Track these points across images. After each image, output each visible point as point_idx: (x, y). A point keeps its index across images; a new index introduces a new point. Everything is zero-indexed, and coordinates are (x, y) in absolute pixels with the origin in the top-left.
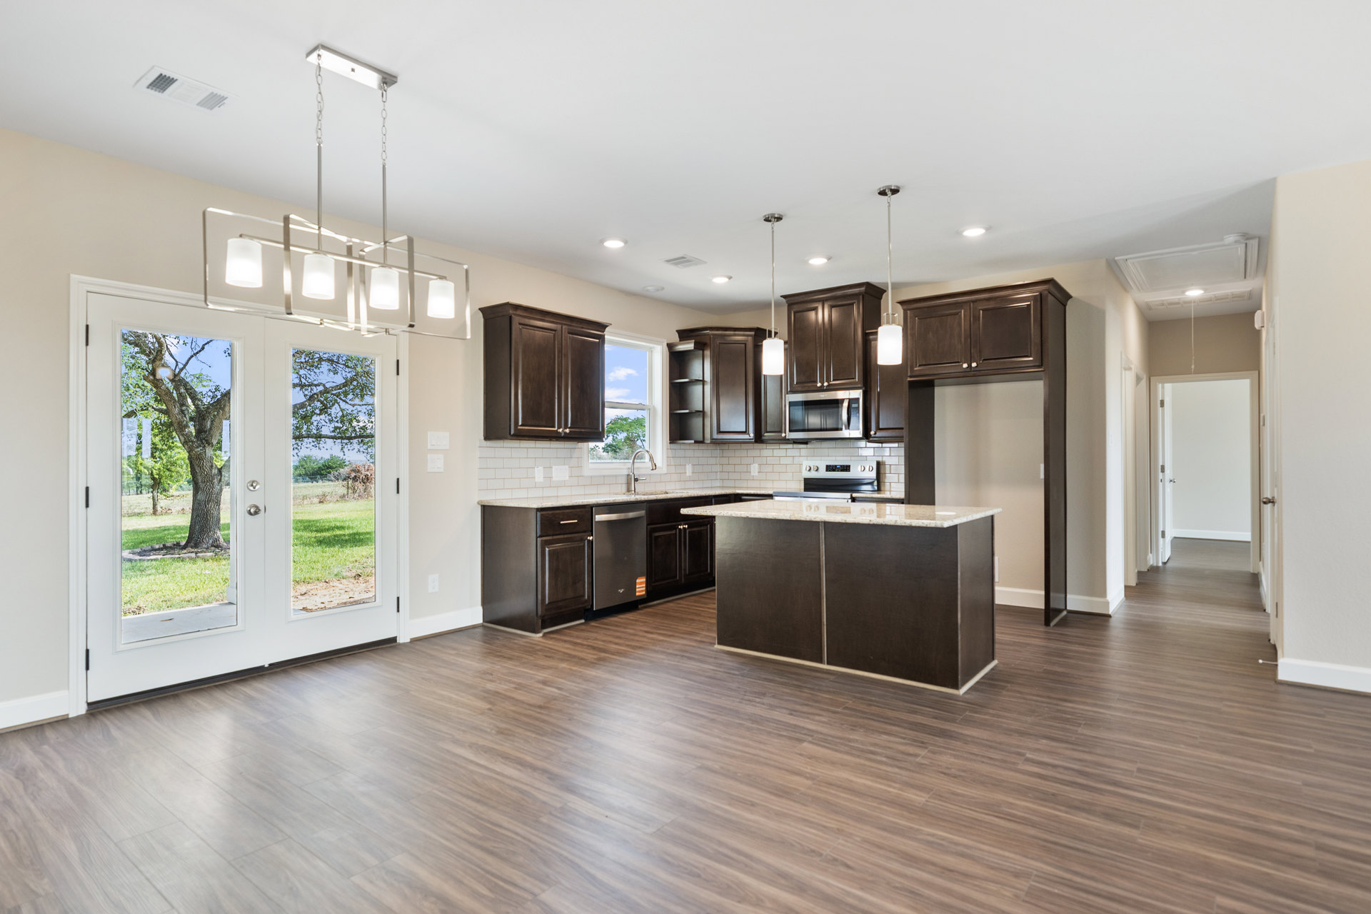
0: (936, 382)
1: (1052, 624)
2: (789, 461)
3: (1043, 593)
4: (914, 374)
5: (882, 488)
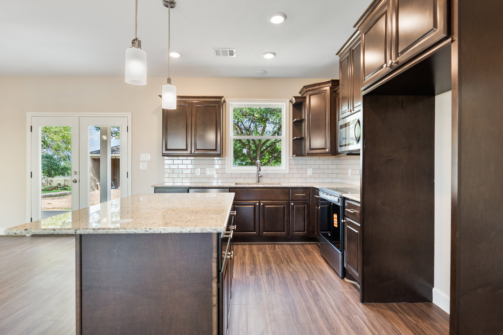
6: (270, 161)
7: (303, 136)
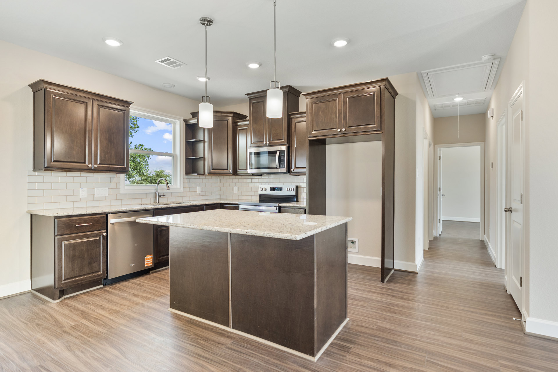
0: (327, 141)
1: (385, 281)
2: (253, 185)
3: (380, 259)
4: (312, 136)
5: (299, 200)
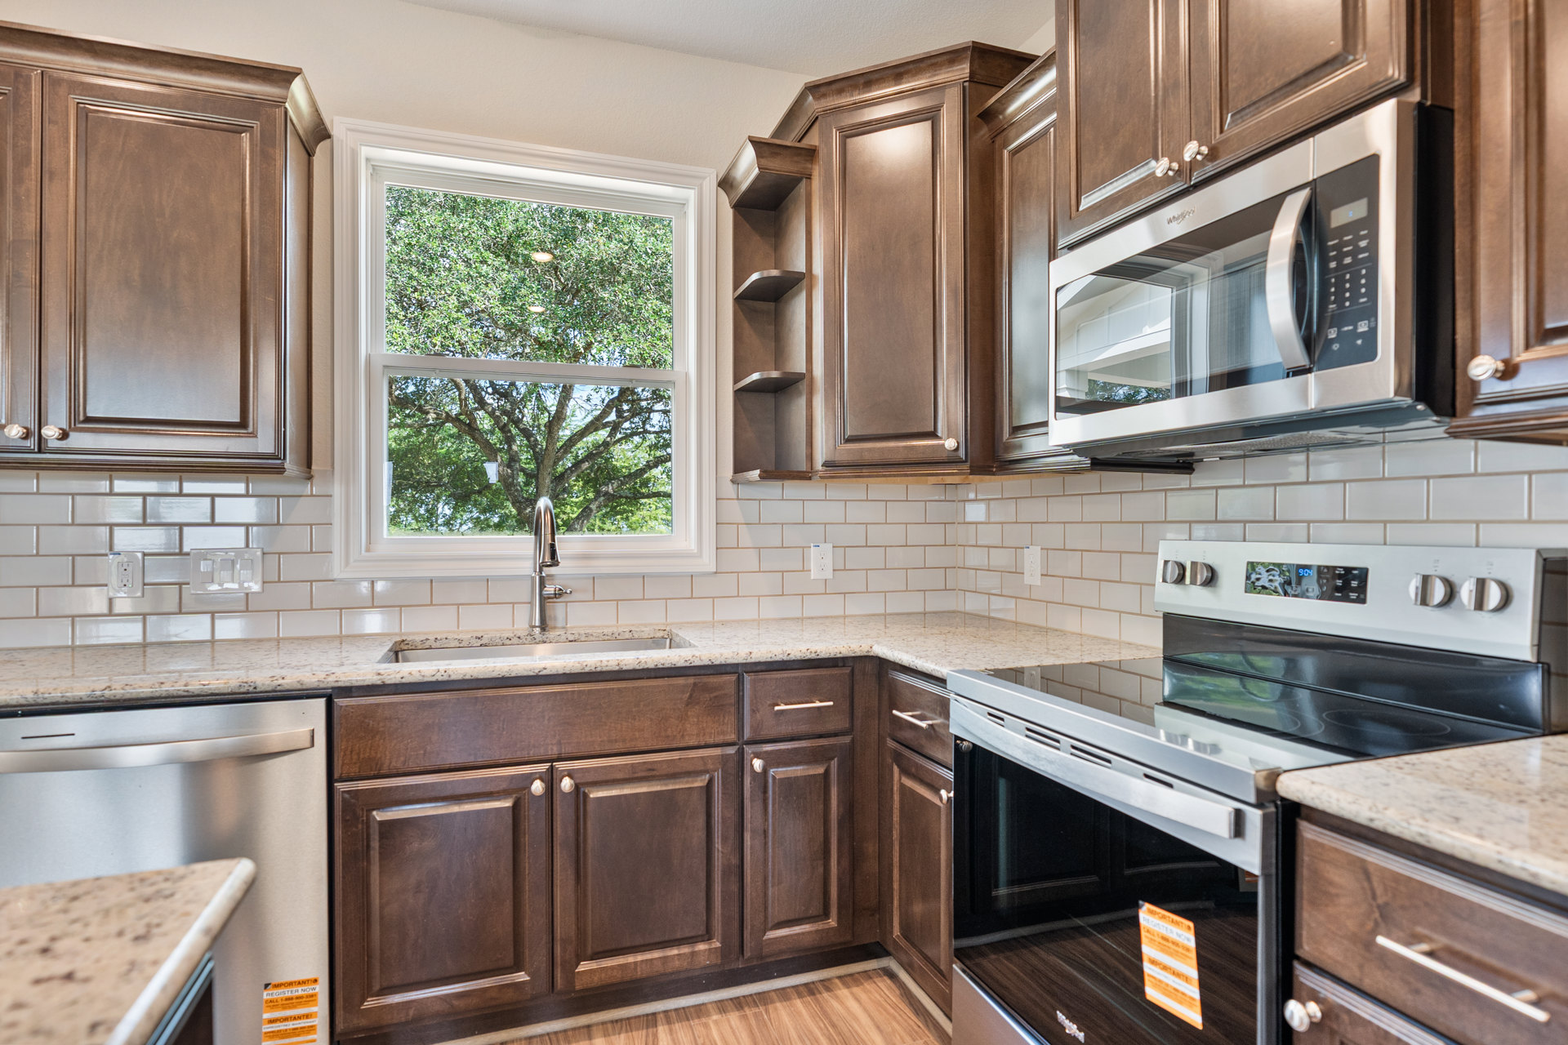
6: (591, 510)
7: (800, 366)
